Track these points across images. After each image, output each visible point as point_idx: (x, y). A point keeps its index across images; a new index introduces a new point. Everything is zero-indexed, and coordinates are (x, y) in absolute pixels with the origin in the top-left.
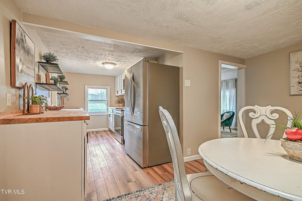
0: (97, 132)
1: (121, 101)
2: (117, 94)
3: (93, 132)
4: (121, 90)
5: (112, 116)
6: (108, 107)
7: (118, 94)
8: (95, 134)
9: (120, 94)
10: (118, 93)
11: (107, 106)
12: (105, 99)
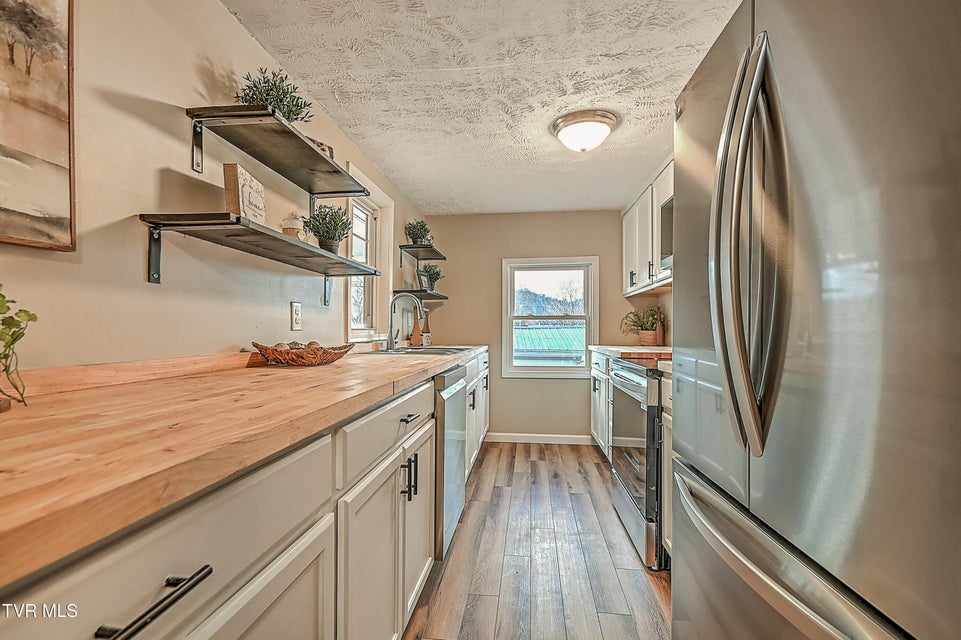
0: (545, 450)
1: (651, 319)
2: (630, 289)
3: (527, 447)
4: (651, 265)
5: (603, 386)
6: (591, 347)
7: (634, 288)
8: (534, 457)
9: (643, 284)
10: (632, 284)
11: (588, 343)
12: (580, 311)
